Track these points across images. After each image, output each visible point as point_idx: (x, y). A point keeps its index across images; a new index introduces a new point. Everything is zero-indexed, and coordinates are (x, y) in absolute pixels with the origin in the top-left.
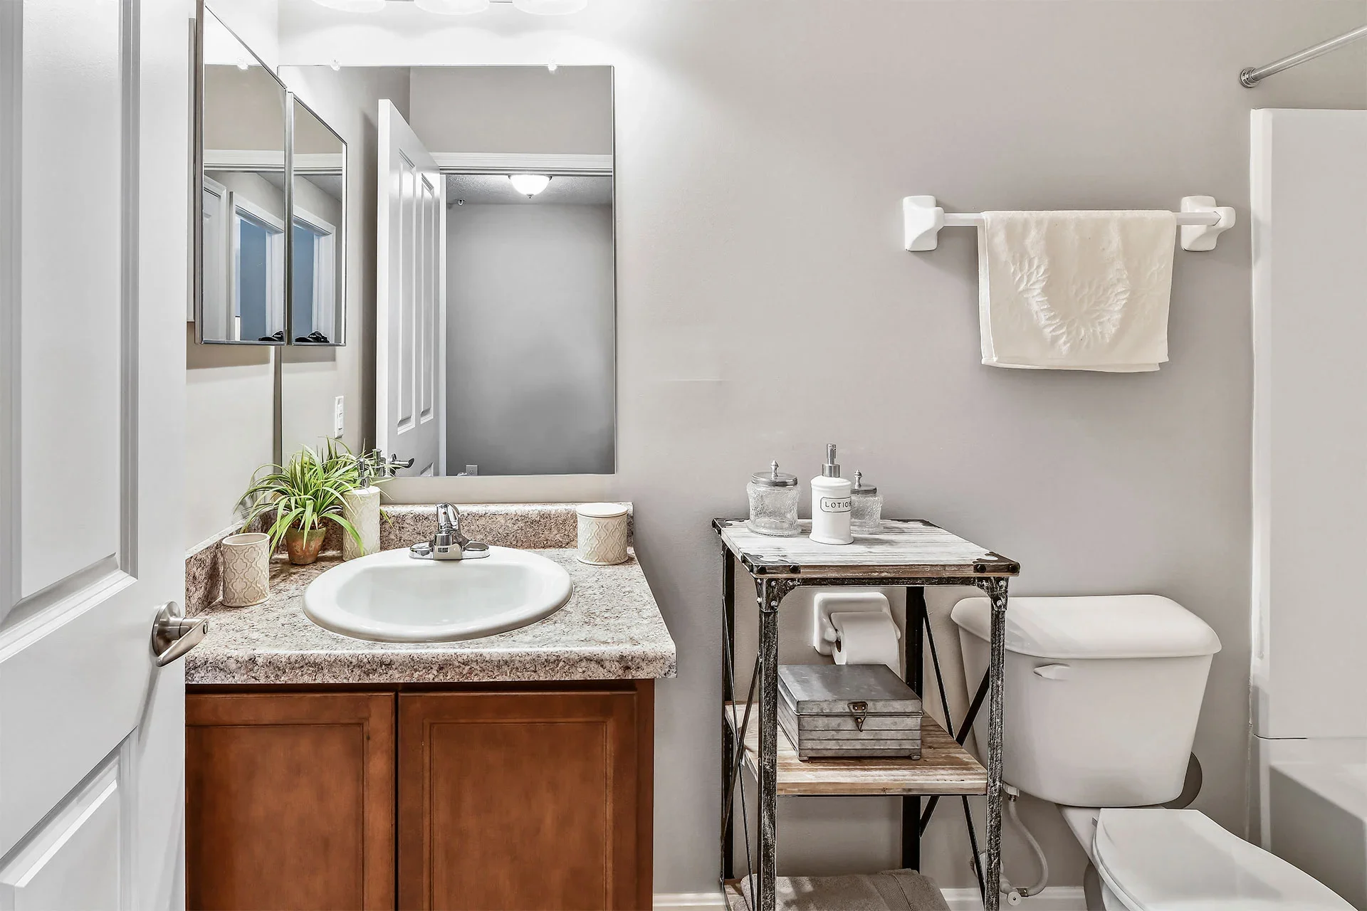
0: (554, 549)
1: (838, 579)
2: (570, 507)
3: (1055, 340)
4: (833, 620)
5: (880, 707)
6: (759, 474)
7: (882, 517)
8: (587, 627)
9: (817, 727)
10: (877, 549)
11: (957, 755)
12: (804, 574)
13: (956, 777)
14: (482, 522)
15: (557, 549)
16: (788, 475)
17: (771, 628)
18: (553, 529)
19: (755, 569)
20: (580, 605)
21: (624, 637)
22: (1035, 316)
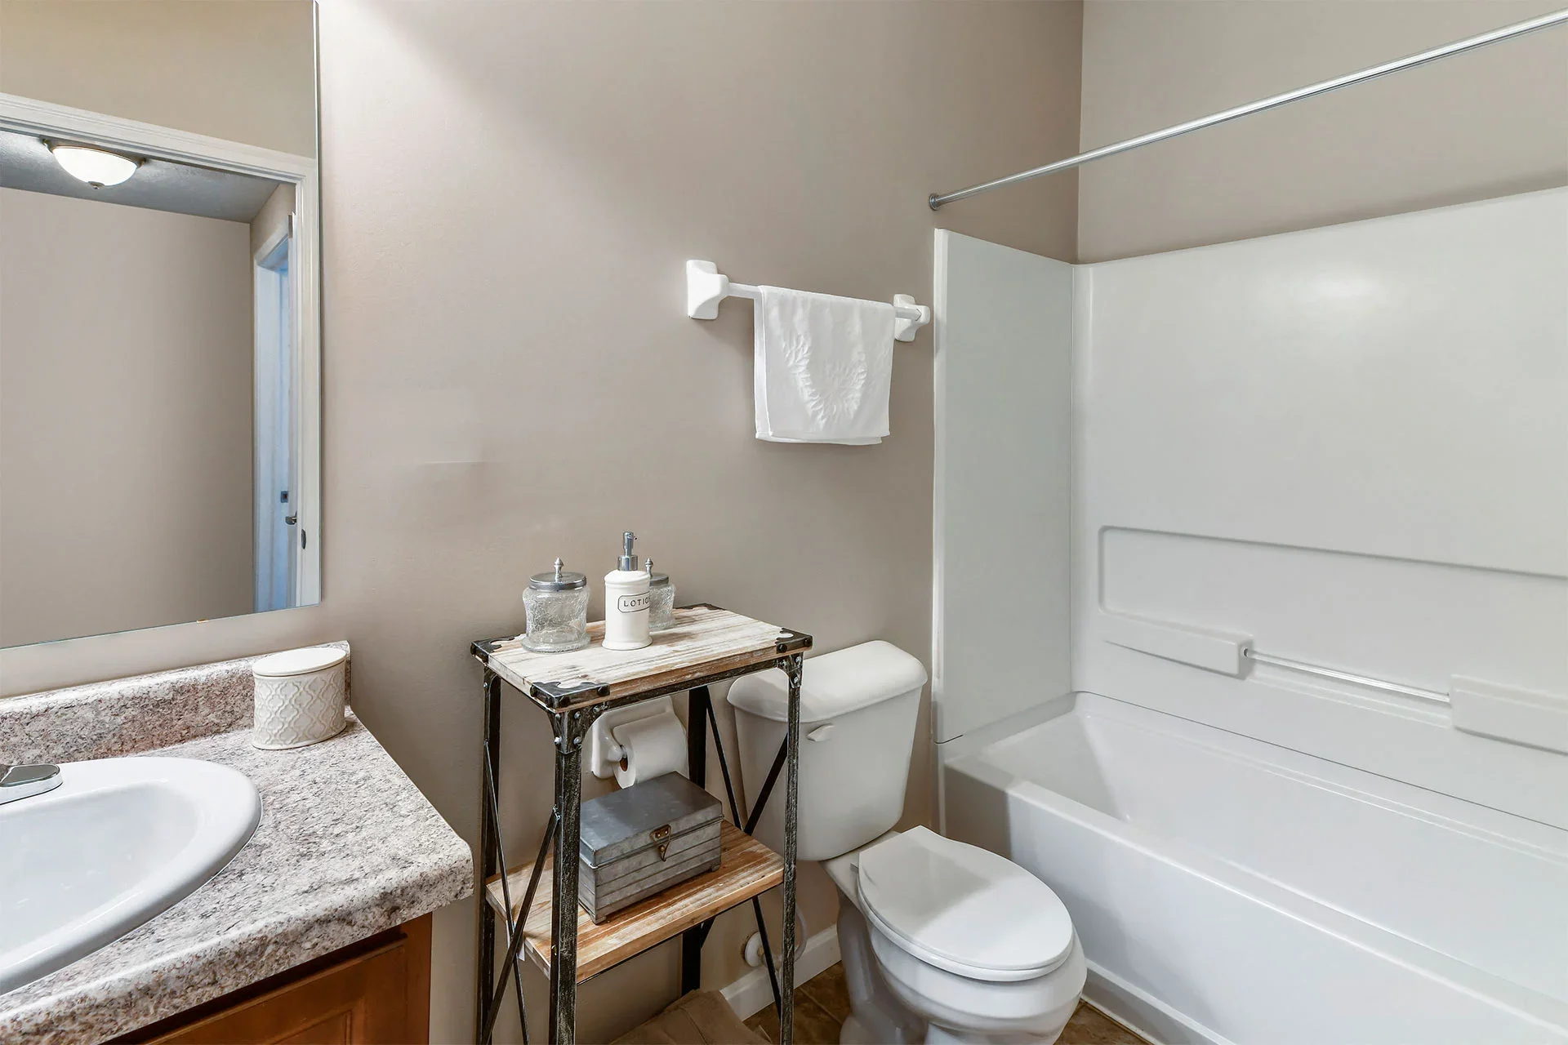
0: (203, 740)
1: (650, 691)
2: (240, 666)
3: (815, 414)
4: (615, 735)
5: (684, 824)
6: (540, 577)
7: (676, 607)
8: (307, 864)
9: (616, 875)
10: (681, 646)
11: (751, 849)
12: (614, 694)
13: (756, 875)
14: (41, 724)
15: (209, 739)
16: (573, 574)
17: (573, 772)
18: (201, 707)
19: (556, 703)
20: (282, 827)
21: (380, 860)
22: (800, 393)
